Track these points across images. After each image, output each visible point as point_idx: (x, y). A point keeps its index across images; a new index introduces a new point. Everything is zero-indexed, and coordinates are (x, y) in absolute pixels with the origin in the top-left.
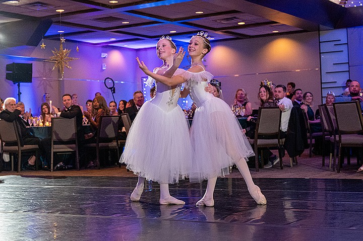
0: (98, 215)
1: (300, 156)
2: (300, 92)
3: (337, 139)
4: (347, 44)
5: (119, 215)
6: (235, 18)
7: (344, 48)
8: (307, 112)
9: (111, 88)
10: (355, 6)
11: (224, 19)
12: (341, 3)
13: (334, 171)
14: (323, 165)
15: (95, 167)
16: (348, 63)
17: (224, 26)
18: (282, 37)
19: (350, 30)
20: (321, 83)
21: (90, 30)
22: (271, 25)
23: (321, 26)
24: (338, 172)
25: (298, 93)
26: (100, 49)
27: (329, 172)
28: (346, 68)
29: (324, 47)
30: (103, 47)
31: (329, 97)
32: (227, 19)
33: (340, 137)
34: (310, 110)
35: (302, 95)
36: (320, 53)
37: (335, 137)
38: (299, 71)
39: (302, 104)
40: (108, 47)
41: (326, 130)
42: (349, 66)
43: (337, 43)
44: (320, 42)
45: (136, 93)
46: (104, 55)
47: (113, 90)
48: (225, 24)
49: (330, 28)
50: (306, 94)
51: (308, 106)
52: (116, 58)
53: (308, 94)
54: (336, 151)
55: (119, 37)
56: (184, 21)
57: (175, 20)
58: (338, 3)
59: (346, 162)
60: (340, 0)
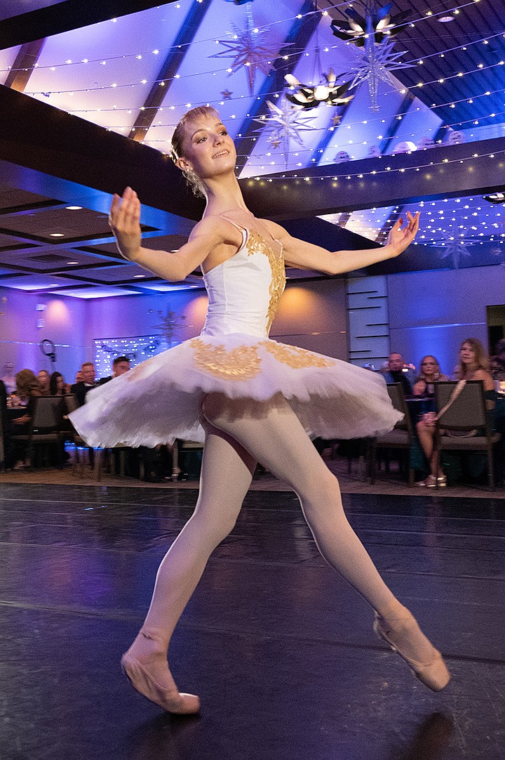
0: (31, 543)
4: (387, 297)
5: (62, 544)
7: (382, 303)
9: (49, 355)
12: (377, 239)
13: (365, 481)
14: (350, 471)
15: (27, 470)
16: (388, 324)
18: (294, 286)
19: (390, 277)
20: (350, 352)
21: (23, 273)
24: (372, 483)
26: (34, 299)
27: (359, 484)
28: (383, 331)
29: (354, 301)
30: (40, 295)
36: (348, 310)
38: (317, 334)
40: (47, 296)
42: (389, 329)
43: (371, 294)
44: (347, 294)
45: (84, 365)
46: (41, 307)
47: (52, 356)
49: (363, 275)
52: (57, 311)
55: (65, 282)
58: (373, 239)
59: (383, 468)
60: (377, 236)
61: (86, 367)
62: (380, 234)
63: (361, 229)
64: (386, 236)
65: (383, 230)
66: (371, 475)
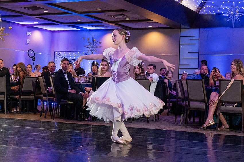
0: (18, 146)
1: (161, 114)
2: (164, 70)
3: (187, 104)
4: (199, 39)
6: (123, 15)
7: (196, 42)
8: (168, 84)
9: (32, 57)
10: (206, 14)
11: (116, 15)
13: (183, 126)
15: (17, 113)
16: (199, 52)
17: (116, 20)
19: (202, 30)
20: (179, 65)
21: (20, 15)
22: (148, 22)
23: (182, 26)
24: (186, 127)
25: (163, 71)
26: (25, 29)
27: (180, 127)
28: (196, 55)
29: (183, 40)
30: (28, 27)
31: (184, 75)
32: (118, 15)
33: (189, 103)
34: (170, 83)
35: (166, 72)
36: (180, 44)
37: (186, 102)
38: (164, 55)
39: (165, 78)
40: (32, 28)
41: (179, 98)
42: (199, 55)
43: (192, 38)
44: (180, 37)
45: (50, 63)
46: (28, 33)
47: (33, 58)
48: (116, 18)
49: (188, 27)
50: (168, 72)
51: (169, 80)
52: (37, 36)
53: (170, 72)
54: (185, 112)
55: (41, 21)
56: (88, 14)
57: (82, 13)
58: (194, 10)
59: (192, 120)
60: (196, 9)
61: (50, 64)
62: (198, 8)
63: (189, 4)
64: (201, 9)
65: (200, 6)
66: (186, 123)
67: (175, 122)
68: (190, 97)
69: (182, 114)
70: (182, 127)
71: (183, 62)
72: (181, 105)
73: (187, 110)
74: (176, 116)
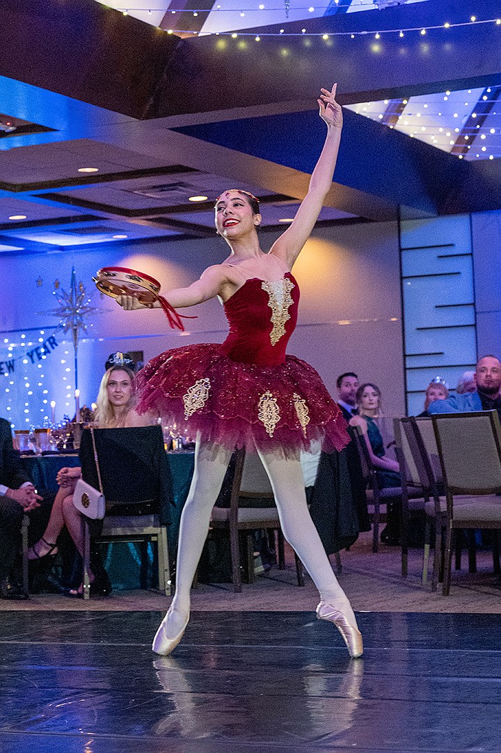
2: (352, 380)
3: (443, 506)
4: (471, 254)
6: (181, 184)
7: (463, 265)
10: (491, 157)
11: (154, 187)
12: (454, 149)
13: (434, 589)
14: (405, 572)
16: (474, 304)
17: (153, 206)
19: (479, 219)
20: (405, 356)
22: (275, 203)
23: (404, 209)
24: (446, 593)
25: (348, 384)
27: (420, 595)
28: (466, 317)
29: (413, 264)
31: (433, 390)
32: (162, 188)
33: (450, 503)
36: (402, 278)
37: (437, 500)
38: (347, 323)
39: (356, 412)
41: (411, 483)
42: (476, 313)
43: (445, 251)
44: (401, 250)
48: (156, 199)
49: (427, 214)
50: (362, 389)
51: (369, 419)
53: (369, 390)
54: (439, 537)
56: (49, 191)
57: (24, 187)
58: (447, 149)
59: (465, 565)
60: (452, 143)
62: (460, 140)
63: (424, 129)
64: (470, 142)
65: (464, 132)
66: (444, 579)
67: (405, 578)
68: (452, 481)
69: (427, 546)
70: (428, 595)
71: (419, 343)
72: (420, 513)
73: (444, 529)
74: (405, 552)
